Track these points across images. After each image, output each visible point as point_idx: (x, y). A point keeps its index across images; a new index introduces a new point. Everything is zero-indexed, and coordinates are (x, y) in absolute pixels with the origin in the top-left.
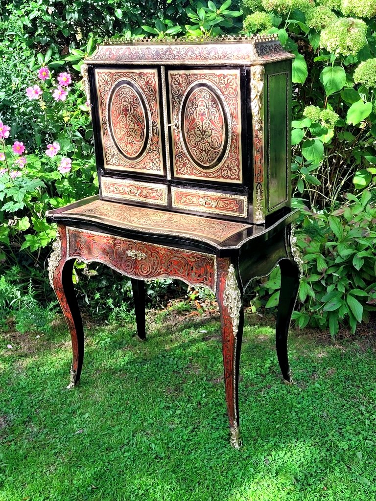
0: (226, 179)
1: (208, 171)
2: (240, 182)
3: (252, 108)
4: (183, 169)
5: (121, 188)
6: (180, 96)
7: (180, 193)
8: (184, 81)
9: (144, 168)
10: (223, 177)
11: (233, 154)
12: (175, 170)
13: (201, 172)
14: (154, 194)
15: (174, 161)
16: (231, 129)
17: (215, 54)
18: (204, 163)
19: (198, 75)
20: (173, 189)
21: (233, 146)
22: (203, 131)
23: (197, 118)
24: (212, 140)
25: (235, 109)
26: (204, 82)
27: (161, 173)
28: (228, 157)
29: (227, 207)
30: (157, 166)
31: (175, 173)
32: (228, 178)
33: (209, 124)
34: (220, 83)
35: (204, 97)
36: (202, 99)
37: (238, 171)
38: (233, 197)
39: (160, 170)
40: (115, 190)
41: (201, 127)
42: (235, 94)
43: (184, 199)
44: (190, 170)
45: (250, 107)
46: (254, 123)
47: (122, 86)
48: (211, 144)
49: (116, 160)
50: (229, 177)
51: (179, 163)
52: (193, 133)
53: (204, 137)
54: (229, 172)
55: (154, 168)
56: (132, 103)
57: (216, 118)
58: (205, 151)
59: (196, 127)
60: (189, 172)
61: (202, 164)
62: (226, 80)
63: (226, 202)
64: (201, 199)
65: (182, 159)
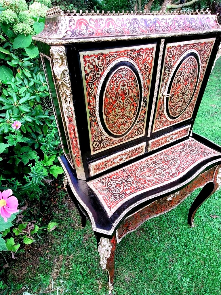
2: (191, 118)
4: (160, 125)
5: (110, 162)
6: (171, 67)
7: (155, 141)
8: (177, 53)
9: (130, 138)
11: (192, 102)
15: (155, 122)
16: (197, 86)
19: (189, 46)
20: (151, 141)
23: (183, 84)
24: (187, 97)
25: (203, 70)
26: (192, 52)
27: (143, 135)
30: (141, 132)
31: (153, 130)
34: (202, 50)
35: (191, 65)
36: (189, 67)
37: (191, 112)
38: (185, 128)
40: (104, 166)
42: (207, 58)
43: (157, 144)
48: (185, 101)
49: (104, 143)
50: (185, 118)
52: (177, 97)
53: (183, 97)
54: (187, 114)
55: (138, 134)
56: (130, 85)
57: (194, 80)
58: (180, 107)
60: (163, 125)
61: (174, 116)
62: (206, 47)
64: (167, 139)
65: (160, 118)
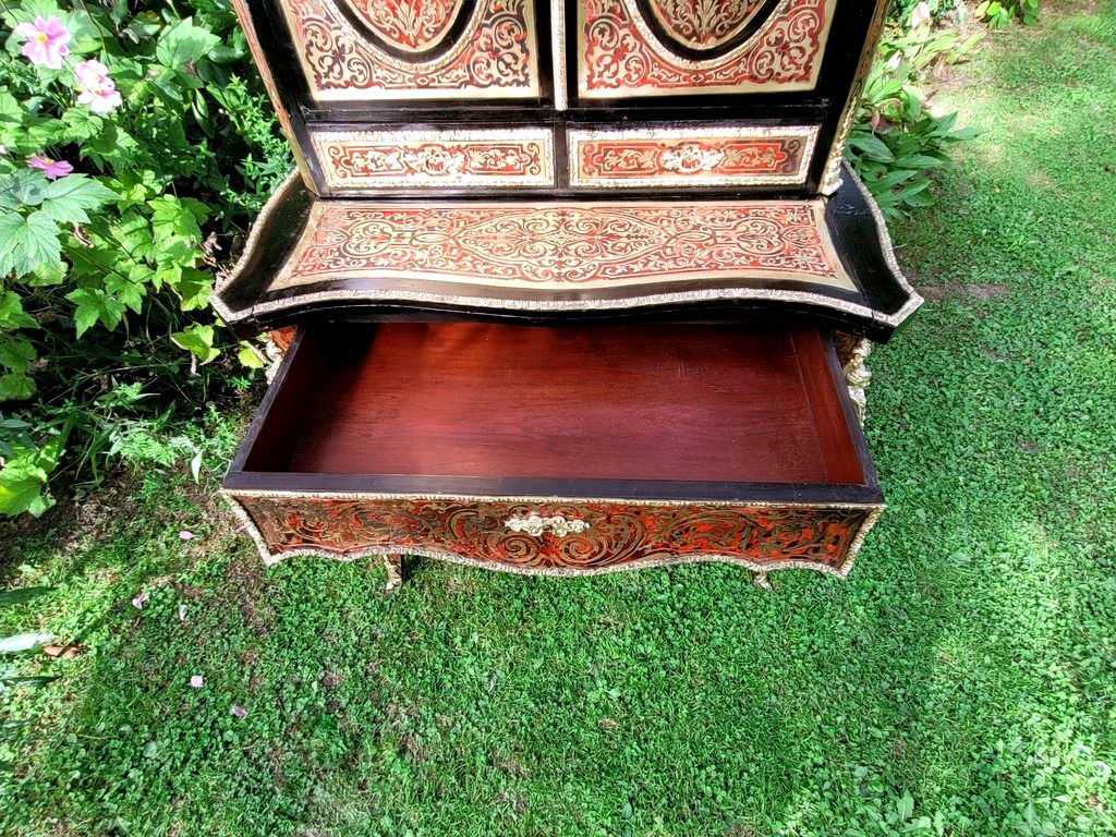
0: (763, 81)
1: (704, 64)
2: (809, 86)
4: (613, 68)
5: (392, 159)
7: (600, 146)
9: (467, 83)
10: (753, 78)
12: (583, 74)
13: (676, 71)
14: (511, 160)
15: (582, 45)
18: (698, 40)
20: (577, 138)
27: (532, 91)
28: (786, 8)
29: (749, 162)
30: (515, 72)
31: (582, 86)
32: (769, 78)
37: (809, 50)
38: (777, 132)
39: (526, 83)
40: (372, 166)
43: (613, 161)
44: (637, 71)
49: (355, 67)
50: (772, 76)
51: (598, 51)
54: (778, 58)
55: (504, 80)
60: (634, 77)
61: (690, 44)
63: (749, 151)
64: (667, 155)
65: (612, 34)
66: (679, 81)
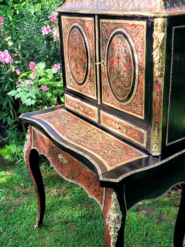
0: (133, 113)
1: (122, 104)
2: (143, 118)
3: (154, 57)
4: (107, 98)
5: (74, 104)
6: (107, 40)
7: (105, 116)
8: (109, 29)
9: (86, 92)
10: (132, 111)
11: (139, 94)
12: (103, 98)
13: (118, 103)
14: (91, 113)
16: (138, 73)
17: (133, 7)
18: (119, 97)
19: (118, 24)
21: (139, 87)
22: (118, 71)
23: (115, 60)
24: (124, 80)
25: (142, 55)
26: (121, 30)
27: (95, 98)
28: (135, 96)
29: (133, 135)
30: (93, 93)
31: (103, 100)
33: (122, 66)
34: (132, 32)
35: (120, 44)
38: (137, 128)
39: (94, 96)
40: (71, 104)
41: (118, 68)
42: (141, 43)
43: (107, 121)
44: (111, 100)
45: (152, 56)
46: (155, 70)
47: (74, 29)
48: (123, 83)
49: (72, 83)
51: (105, 94)
52: (113, 72)
53: (119, 76)
54: (135, 107)
55: (91, 94)
56: (79, 43)
57: (127, 62)
58: (120, 88)
59: (114, 68)
60: (111, 102)
61: (118, 97)
62: (136, 29)
63: (133, 131)
64: (117, 124)
65: (107, 91)
66: (118, 106)
